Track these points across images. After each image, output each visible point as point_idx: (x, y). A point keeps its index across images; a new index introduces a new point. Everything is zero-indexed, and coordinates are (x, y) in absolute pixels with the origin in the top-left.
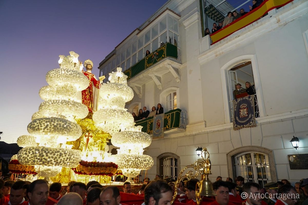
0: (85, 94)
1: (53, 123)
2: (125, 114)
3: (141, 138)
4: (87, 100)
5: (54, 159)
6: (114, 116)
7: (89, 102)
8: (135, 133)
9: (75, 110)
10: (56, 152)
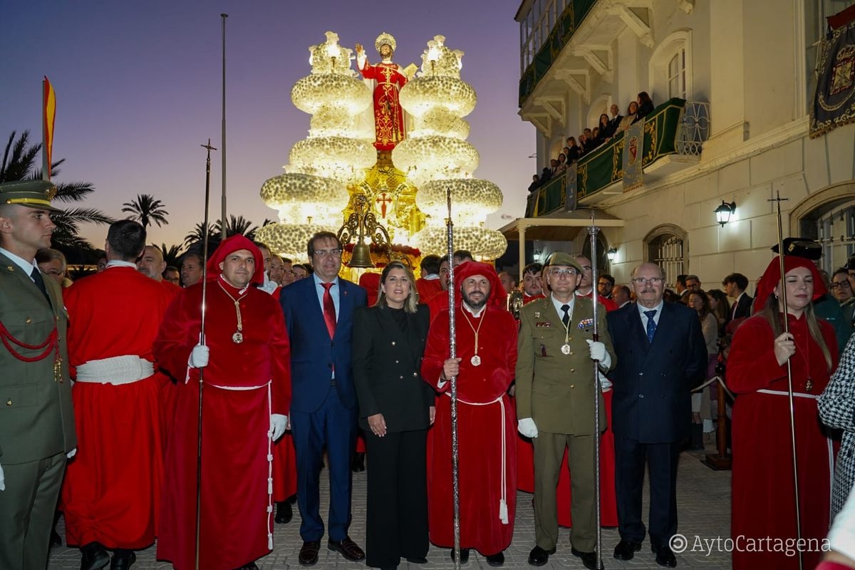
0: (382, 114)
1: (284, 184)
2: (441, 144)
3: (460, 192)
4: (386, 127)
5: (292, 242)
6: (419, 153)
7: (392, 130)
8: (448, 183)
9: (337, 154)
10: (293, 231)
